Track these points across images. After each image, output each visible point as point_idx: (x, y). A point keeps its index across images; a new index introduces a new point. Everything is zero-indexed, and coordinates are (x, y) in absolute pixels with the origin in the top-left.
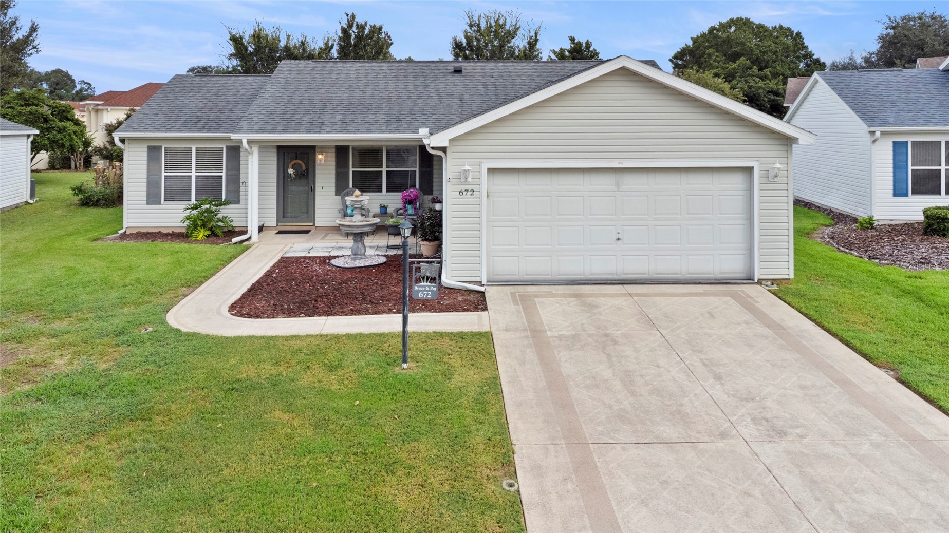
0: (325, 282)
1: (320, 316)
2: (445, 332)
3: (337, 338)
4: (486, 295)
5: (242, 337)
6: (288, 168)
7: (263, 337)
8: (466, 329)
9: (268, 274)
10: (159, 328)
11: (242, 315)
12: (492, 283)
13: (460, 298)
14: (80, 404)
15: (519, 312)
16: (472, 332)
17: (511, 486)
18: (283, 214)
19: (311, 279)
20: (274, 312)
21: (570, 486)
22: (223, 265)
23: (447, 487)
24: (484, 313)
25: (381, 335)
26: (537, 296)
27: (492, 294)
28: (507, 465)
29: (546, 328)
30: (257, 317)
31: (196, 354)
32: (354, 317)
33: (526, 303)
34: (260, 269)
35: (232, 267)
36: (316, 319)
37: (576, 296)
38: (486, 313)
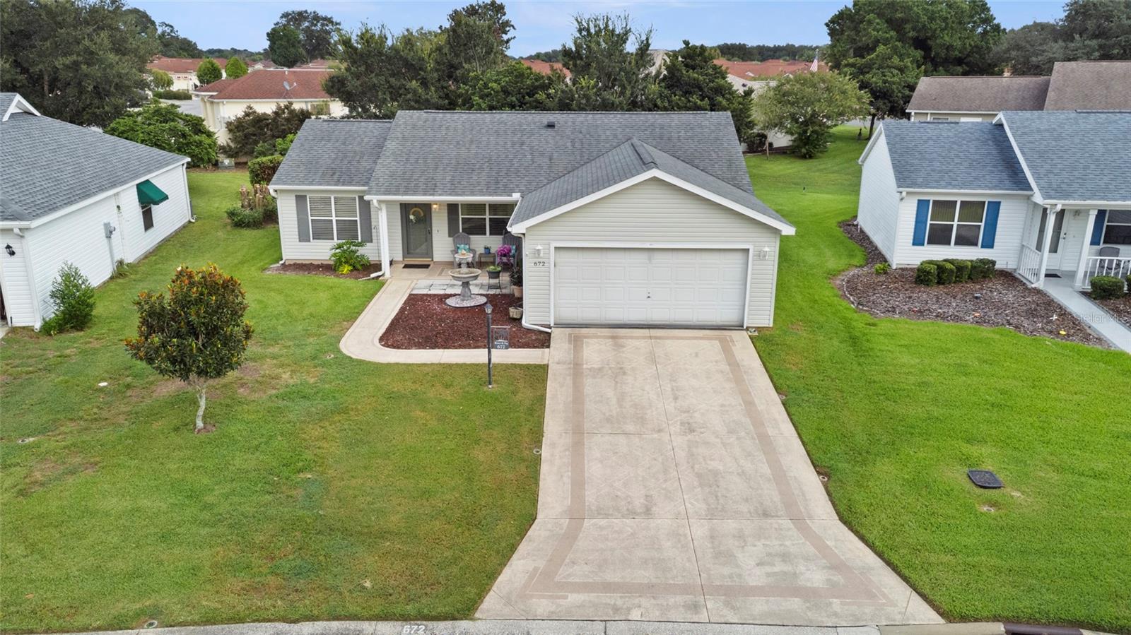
0: (441, 320)
1: (439, 348)
2: (518, 364)
3: (450, 366)
4: (552, 335)
5: (390, 364)
6: (409, 215)
7: (404, 364)
8: (532, 362)
9: (402, 310)
10: (339, 356)
11: (388, 346)
12: (558, 325)
13: (534, 338)
14: (308, 403)
15: (570, 349)
16: (535, 364)
17: (538, 452)
18: (407, 251)
19: (432, 318)
20: (409, 345)
21: (567, 453)
22: (368, 301)
23: (505, 452)
24: (547, 350)
25: (477, 365)
26: (586, 337)
27: (556, 333)
28: (538, 443)
29: (585, 362)
30: (399, 348)
31: (365, 375)
32: (461, 350)
33: (577, 342)
34: (395, 306)
35: (375, 302)
36: (437, 351)
37: (613, 337)
38: (548, 349)
